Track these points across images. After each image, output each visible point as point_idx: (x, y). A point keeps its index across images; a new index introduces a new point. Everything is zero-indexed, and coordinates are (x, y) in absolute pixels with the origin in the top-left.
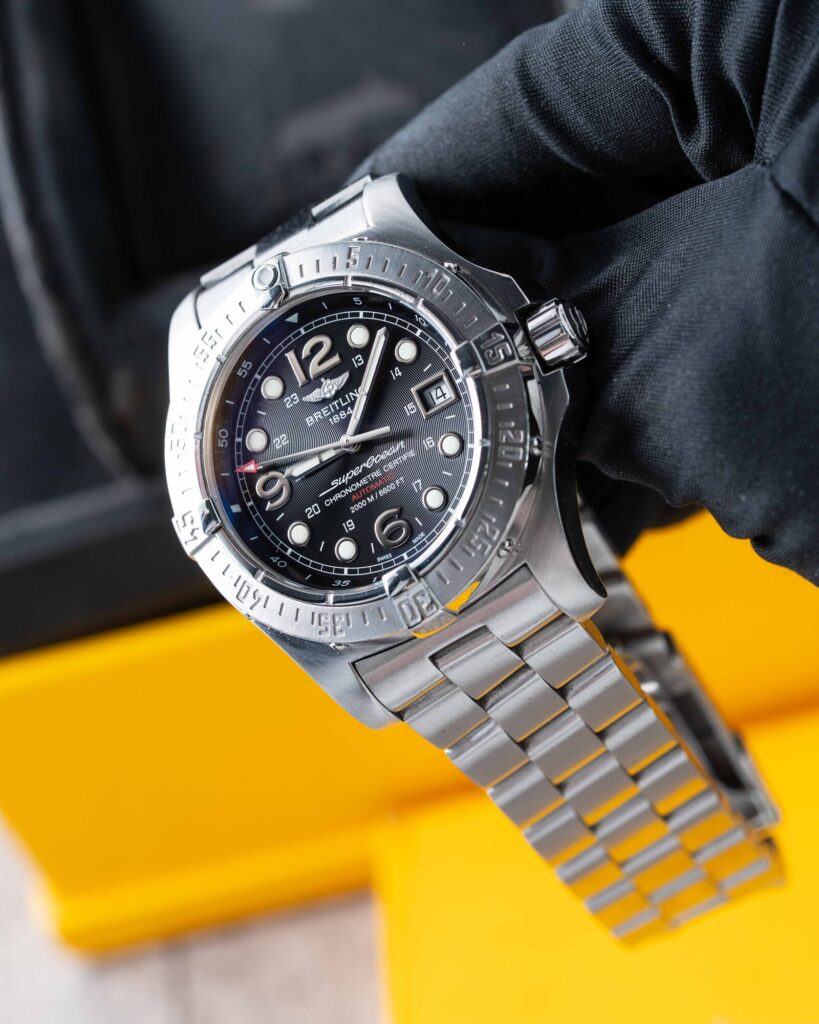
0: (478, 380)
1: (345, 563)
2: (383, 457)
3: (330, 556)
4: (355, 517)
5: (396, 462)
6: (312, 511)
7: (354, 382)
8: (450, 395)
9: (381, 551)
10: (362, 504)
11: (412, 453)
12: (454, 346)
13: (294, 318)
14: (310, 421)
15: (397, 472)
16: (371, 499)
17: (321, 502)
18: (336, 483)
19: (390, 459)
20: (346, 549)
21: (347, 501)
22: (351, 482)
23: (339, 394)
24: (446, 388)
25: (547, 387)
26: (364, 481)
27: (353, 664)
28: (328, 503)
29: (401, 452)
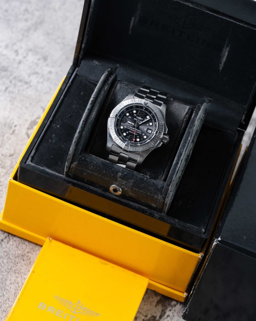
0: (155, 135)
1: (123, 135)
2: (138, 130)
3: (122, 133)
4: (129, 132)
5: (138, 132)
6: (125, 127)
7: (142, 121)
8: (150, 132)
9: (128, 138)
10: (131, 132)
11: (141, 133)
12: (157, 130)
13: (144, 108)
14: (135, 119)
15: (138, 133)
16: (132, 133)
17: (127, 127)
18: (131, 127)
19: (138, 131)
20: (125, 134)
21: (130, 130)
22: (132, 129)
23: (140, 120)
24: (151, 131)
25: (160, 143)
26: (133, 130)
27: (113, 144)
28: (128, 128)
29: (140, 132)
